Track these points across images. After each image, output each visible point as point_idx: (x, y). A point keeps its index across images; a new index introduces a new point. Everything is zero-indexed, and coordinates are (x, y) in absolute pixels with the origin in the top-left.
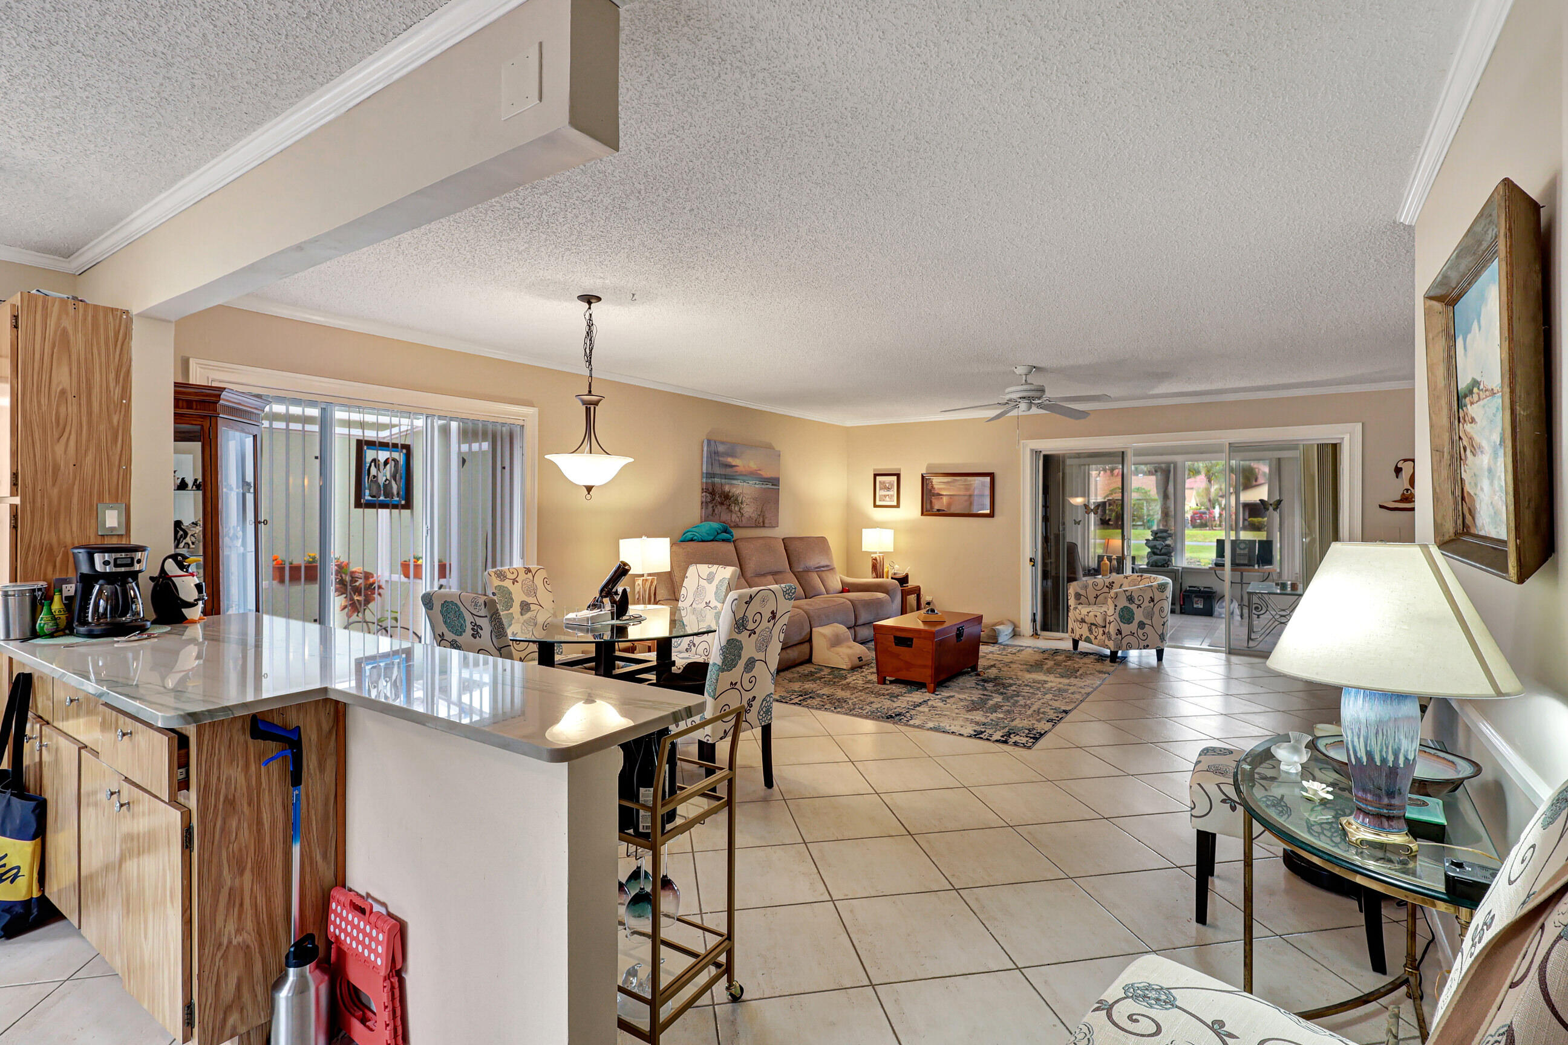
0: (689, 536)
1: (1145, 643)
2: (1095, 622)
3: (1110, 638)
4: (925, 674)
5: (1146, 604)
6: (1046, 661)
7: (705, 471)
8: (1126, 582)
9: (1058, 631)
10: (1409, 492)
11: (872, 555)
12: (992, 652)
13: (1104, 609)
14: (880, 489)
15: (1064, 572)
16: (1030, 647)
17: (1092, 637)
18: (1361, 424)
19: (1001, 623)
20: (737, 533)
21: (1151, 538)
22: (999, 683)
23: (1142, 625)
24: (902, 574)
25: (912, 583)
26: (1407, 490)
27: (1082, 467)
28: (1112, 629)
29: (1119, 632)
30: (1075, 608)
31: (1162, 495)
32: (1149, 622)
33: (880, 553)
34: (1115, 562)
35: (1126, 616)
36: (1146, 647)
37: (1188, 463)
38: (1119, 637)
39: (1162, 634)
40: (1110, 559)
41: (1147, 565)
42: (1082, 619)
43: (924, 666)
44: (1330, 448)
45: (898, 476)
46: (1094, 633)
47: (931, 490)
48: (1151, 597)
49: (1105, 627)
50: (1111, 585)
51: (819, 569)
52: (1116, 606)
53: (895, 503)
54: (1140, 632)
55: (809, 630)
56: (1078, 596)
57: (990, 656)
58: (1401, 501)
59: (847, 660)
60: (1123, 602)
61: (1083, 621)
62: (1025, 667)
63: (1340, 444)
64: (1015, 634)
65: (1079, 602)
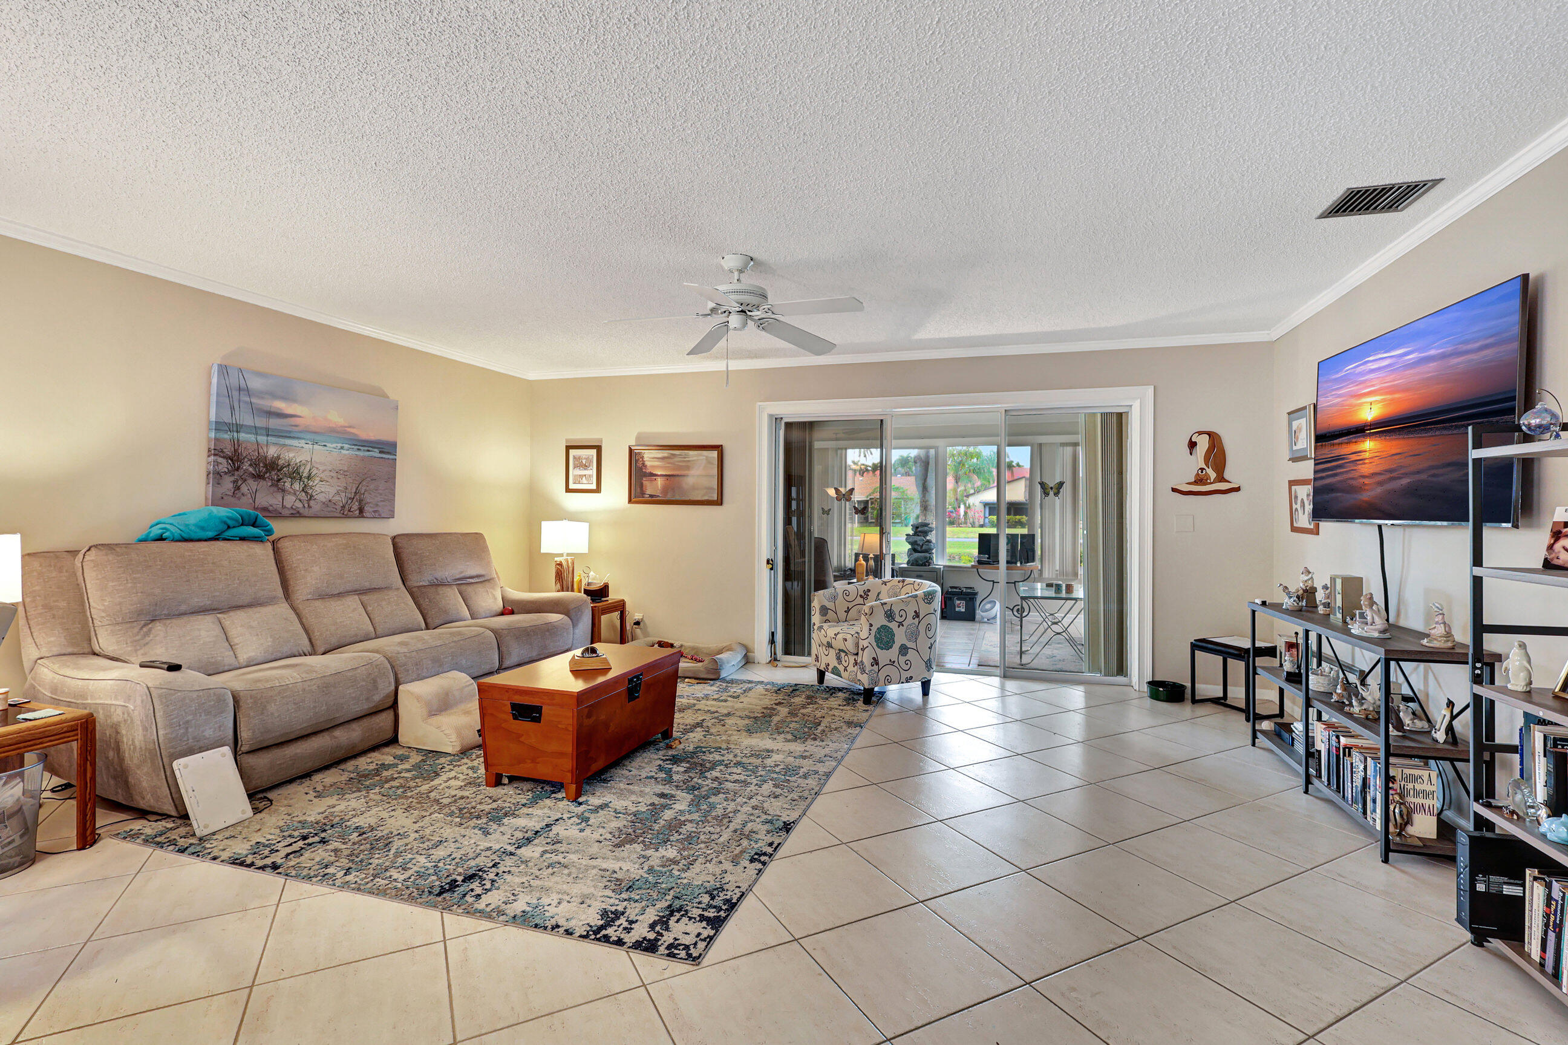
0: (156, 531)
1: (908, 674)
2: (845, 649)
3: (863, 671)
4: (564, 767)
5: (909, 620)
6: (778, 708)
7: (213, 419)
8: (884, 590)
9: (803, 655)
10: (1204, 471)
11: (556, 559)
12: (706, 697)
13: (857, 629)
14: (574, 468)
15: (810, 575)
16: (762, 682)
17: (841, 668)
18: (1151, 389)
19: (729, 649)
20: (279, 528)
21: (911, 532)
22: (696, 762)
23: (904, 650)
24: (597, 584)
25: (613, 596)
26: (1202, 469)
27: (839, 451)
28: (866, 658)
29: (875, 662)
30: (820, 628)
31: (921, 488)
32: (913, 645)
33: (568, 555)
34: (872, 563)
35: (884, 638)
36: (909, 680)
37: (949, 449)
38: (876, 668)
39: (929, 660)
40: (866, 558)
41: (908, 563)
42: (828, 643)
43: (562, 754)
44: (1115, 418)
45: (599, 449)
46: (843, 662)
47: (641, 469)
48: (915, 612)
49: (857, 654)
50: (865, 595)
51: (463, 583)
52: (871, 625)
53: (594, 487)
54: (902, 659)
55: (393, 687)
56: (824, 610)
57: (702, 705)
58: (1196, 483)
59: (454, 737)
60: (880, 620)
61: (829, 645)
62: (747, 721)
63: (1127, 413)
64: (748, 661)
65: (825, 618)
